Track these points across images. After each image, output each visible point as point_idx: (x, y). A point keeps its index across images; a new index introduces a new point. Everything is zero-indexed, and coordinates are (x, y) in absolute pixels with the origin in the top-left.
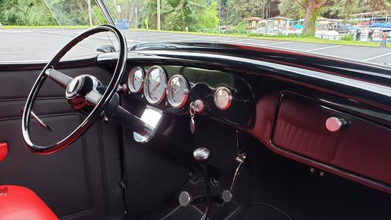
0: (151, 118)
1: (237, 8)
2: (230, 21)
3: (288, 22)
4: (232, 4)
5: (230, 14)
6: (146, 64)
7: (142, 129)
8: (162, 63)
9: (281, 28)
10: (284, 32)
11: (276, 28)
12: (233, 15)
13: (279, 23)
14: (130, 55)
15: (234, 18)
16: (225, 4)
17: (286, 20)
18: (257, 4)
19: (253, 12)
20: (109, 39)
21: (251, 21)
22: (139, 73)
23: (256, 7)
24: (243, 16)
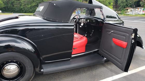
0: (82, 24)
1: (122, 4)
2: (119, 10)
3: (142, 9)
4: (120, 3)
5: (119, 7)
6: (82, 19)
7: (81, 26)
8: (83, 18)
9: (139, 12)
10: (140, 13)
11: (137, 12)
12: (120, 7)
13: (138, 10)
14: (80, 18)
15: (121, 8)
16: (117, 3)
17: (141, 8)
18: (130, 2)
19: (129, 5)
20: (78, 16)
21: (128, 9)
22: (81, 20)
23: (130, 4)
24: (124, 8)
